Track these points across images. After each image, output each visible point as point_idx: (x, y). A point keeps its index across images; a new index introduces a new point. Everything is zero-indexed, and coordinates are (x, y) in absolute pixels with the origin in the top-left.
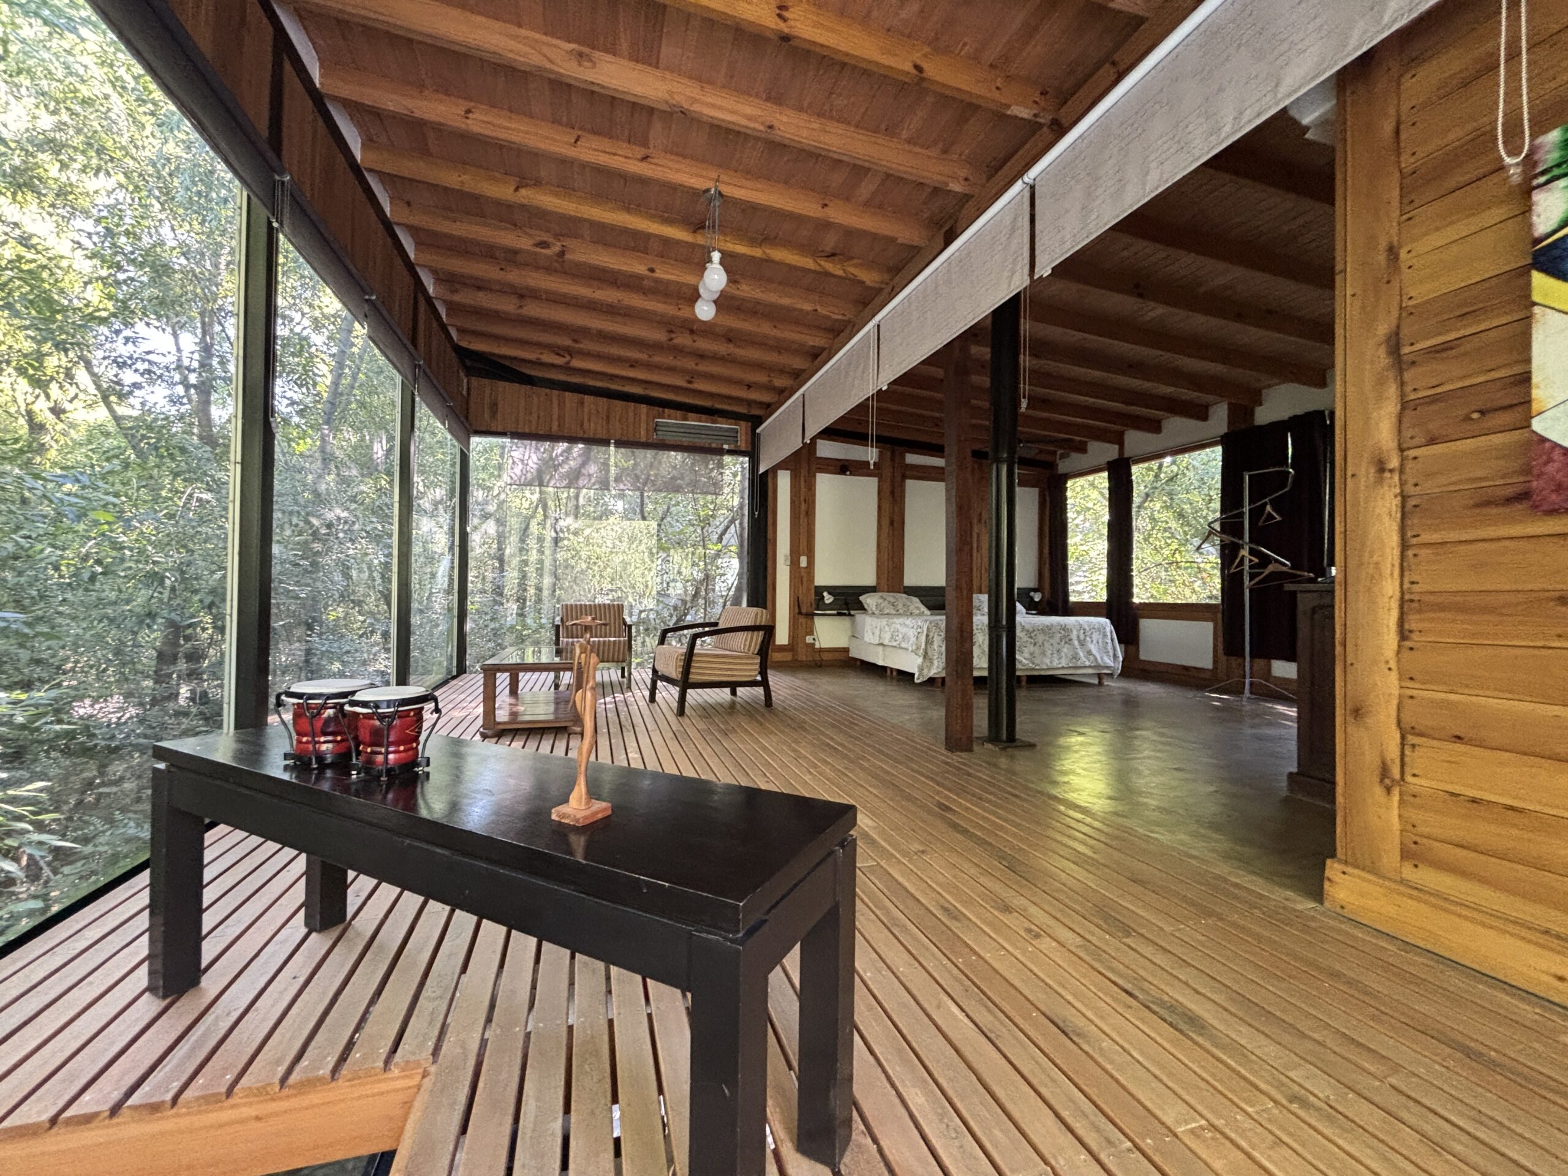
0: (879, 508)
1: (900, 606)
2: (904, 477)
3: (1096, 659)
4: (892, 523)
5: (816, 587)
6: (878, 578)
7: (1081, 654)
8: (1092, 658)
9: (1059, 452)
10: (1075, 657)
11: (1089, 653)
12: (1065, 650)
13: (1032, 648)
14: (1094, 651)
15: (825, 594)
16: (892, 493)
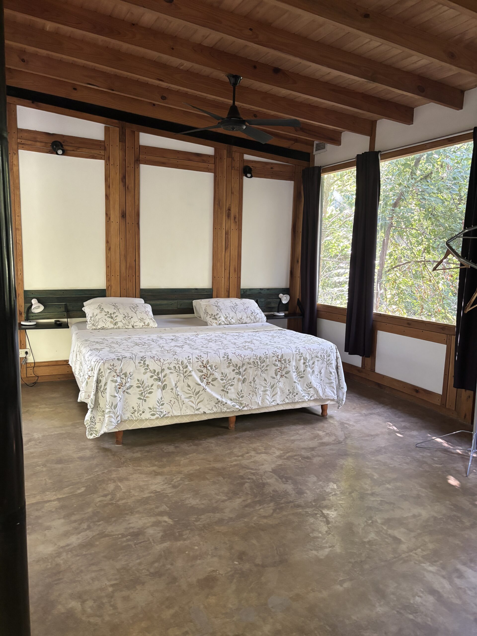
0: (107, 197)
1: (120, 318)
2: (138, 161)
3: (317, 392)
4: (123, 215)
5: (26, 292)
6: (108, 279)
7: (300, 388)
8: (312, 391)
9: (316, 142)
10: (293, 392)
11: (310, 386)
12: (281, 385)
13: (240, 386)
14: (315, 384)
15: (34, 301)
16: (123, 179)
